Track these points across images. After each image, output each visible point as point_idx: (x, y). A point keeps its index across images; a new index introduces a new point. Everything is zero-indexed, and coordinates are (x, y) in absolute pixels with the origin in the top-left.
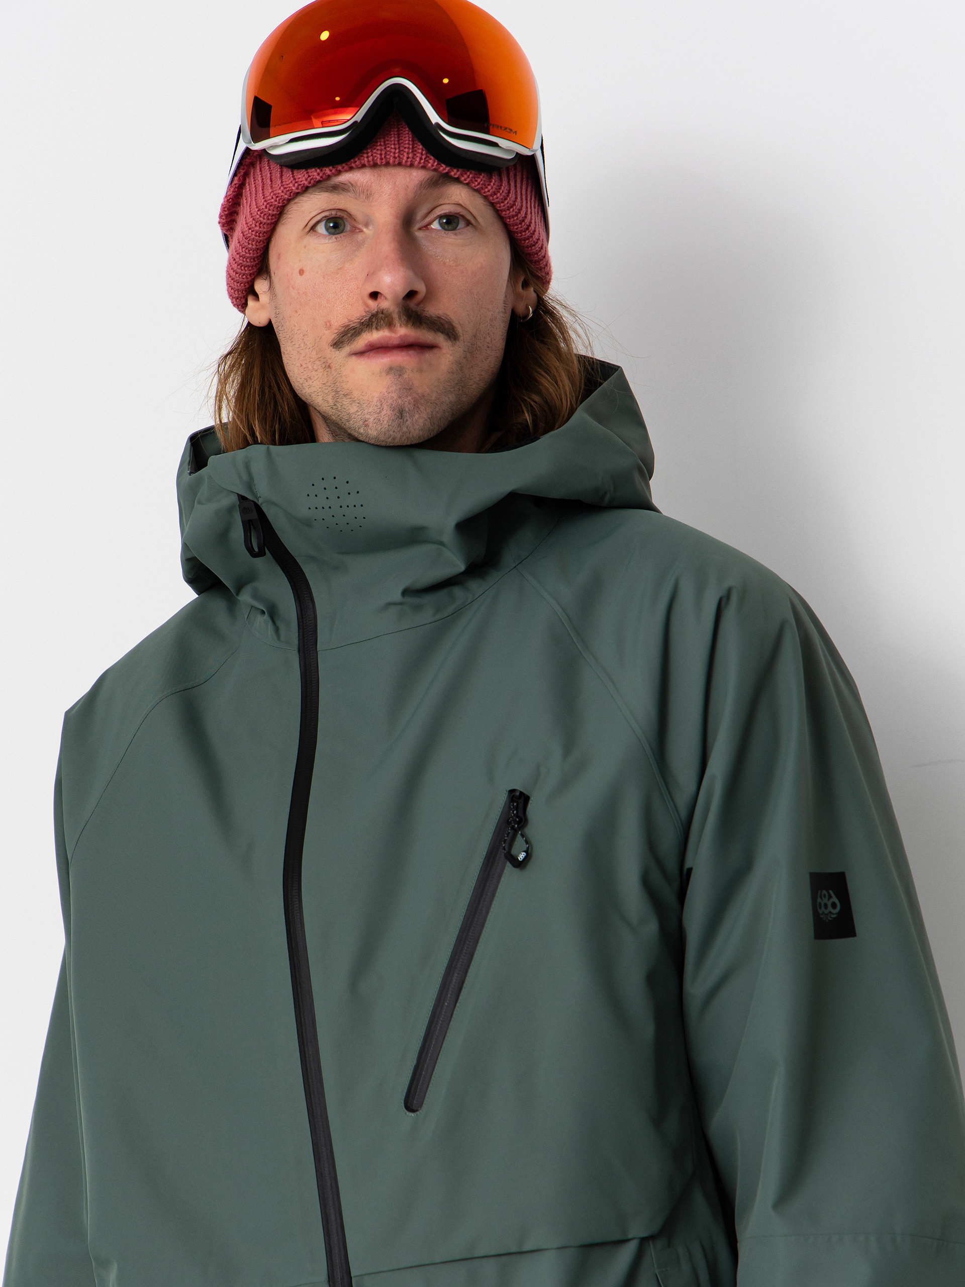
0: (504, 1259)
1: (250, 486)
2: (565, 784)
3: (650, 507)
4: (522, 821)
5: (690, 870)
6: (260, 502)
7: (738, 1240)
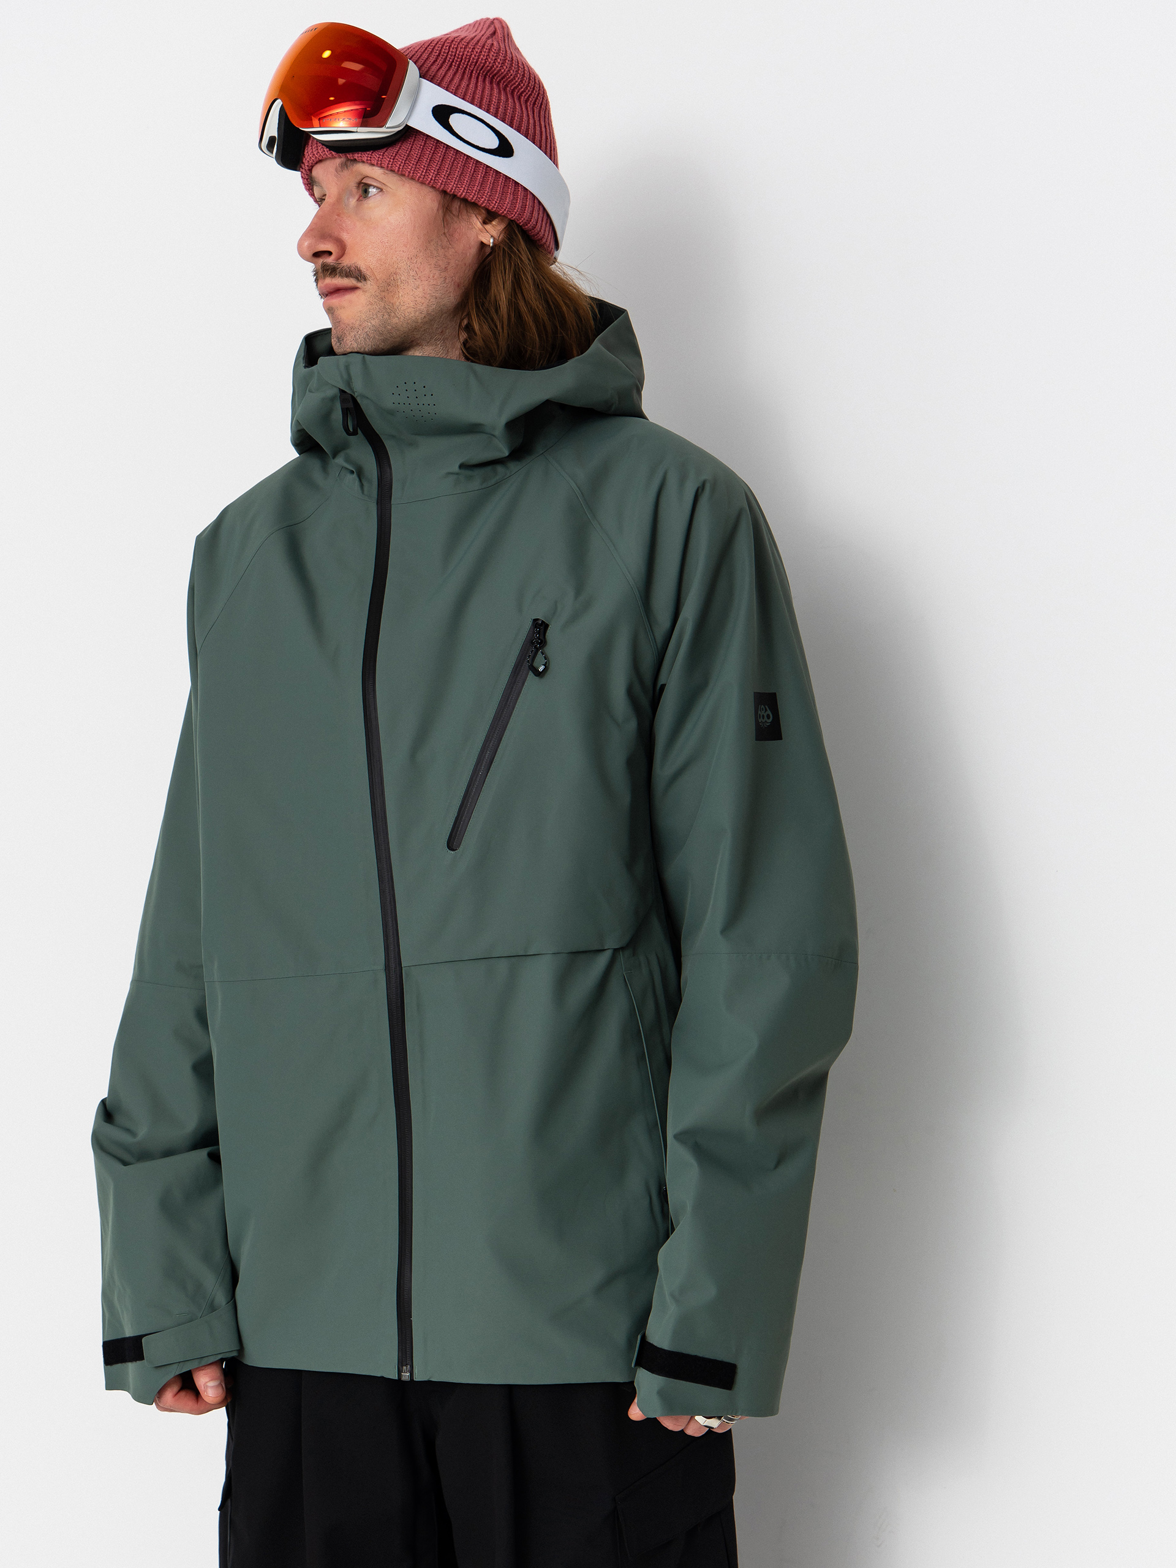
0: (513, 959)
1: (349, 383)
2: (575, 617)
3: (642, 416)
4: (543, 642)
5: (663, 687)
6: (355, 395)
7: (683, 954)
